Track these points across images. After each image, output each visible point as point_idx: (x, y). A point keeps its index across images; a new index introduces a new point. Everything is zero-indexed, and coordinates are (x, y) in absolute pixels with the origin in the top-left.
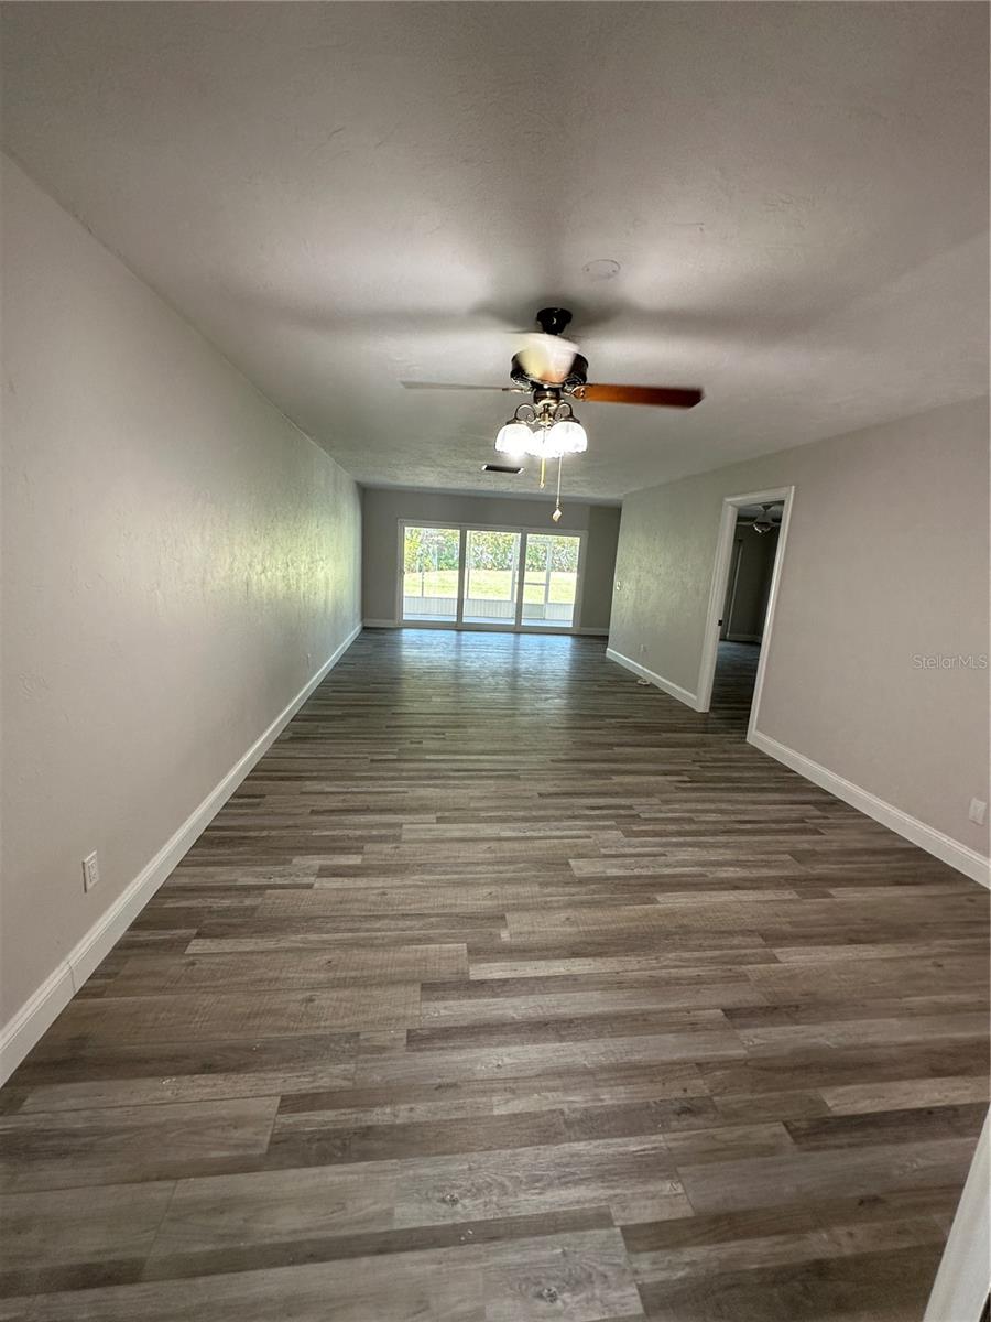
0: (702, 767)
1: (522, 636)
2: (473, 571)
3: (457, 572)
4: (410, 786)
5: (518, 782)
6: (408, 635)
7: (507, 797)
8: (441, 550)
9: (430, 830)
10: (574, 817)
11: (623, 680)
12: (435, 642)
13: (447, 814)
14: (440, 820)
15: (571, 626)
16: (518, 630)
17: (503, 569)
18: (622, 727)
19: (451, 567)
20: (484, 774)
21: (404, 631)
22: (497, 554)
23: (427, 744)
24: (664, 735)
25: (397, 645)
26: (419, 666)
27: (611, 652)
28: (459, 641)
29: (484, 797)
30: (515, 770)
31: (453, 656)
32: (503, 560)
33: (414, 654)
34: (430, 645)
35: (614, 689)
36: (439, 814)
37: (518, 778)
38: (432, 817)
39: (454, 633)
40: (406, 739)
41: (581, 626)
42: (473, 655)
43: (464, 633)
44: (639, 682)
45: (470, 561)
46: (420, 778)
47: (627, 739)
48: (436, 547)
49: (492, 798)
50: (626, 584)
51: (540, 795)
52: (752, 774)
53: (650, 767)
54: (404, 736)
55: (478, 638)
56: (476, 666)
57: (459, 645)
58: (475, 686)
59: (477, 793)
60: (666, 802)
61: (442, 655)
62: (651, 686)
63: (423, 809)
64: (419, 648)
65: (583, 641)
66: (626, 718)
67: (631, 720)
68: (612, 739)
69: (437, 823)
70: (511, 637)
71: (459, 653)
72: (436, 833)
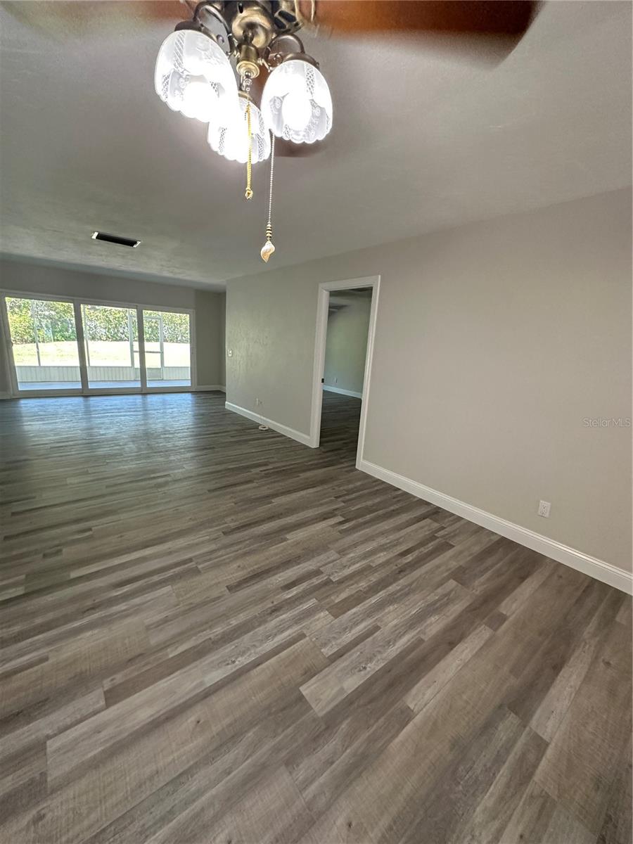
0: (344, 502)
1: (149, 396)
2: (89, 341)
3: (75, 343)
4: (49, 643)
5: (197, 579)
6: (26, 406)
7: (193, 608)
8: (54, 325)
9: (98, 731)
10: (276, 610)
11: (247, 429)
12: (60, 411)
13: (119, 678)
14: (112, 697)
15: (190, 385)
16: (144, 392)
17: (116, 340)
18: (267, 475)
19: (68, 339)
20: (156, 578)
21: (22, 402)
22: (109, 329)
23: (68, 553)
24: (303, 475)
25: (15, 419)
26: (45, 440)
27: (229, 405)
28: (87, 407)
29: (166, 621)
30: (190, 560)
31: (84, 425)
32: (115, 333)
33: (38, 427)
34: (55, 415)
35: (245, 438)
36: (107, 684)
37: (196, 572)
38: (95, 698)
39: (81, 399)
40: (36, 552)
41: (199, 384)
42: (106, 420)
43: (92, 398)
44: (260, 428)
45: (86, 335)
46: (67, 619)
47: (278, 486)
48: (49, 321)
49: (176, 616)
50: (236, 352)
51: (230, 588)
52: (378, 500)
53: (310, 513)
54: (32, 548)
55: (107, 403)
56: (111, 432)
57: (88, 411)
58: (115, 455)
59: (152, 617)
60: (342, 552)
61: (70, 424)
62: (270, 430)
63: (80, 682)
64: (42, 420)
65: (203, 396)
66: (266, 464)
67: (270, 467)
68: (265, 491)
69: (108, 705)
70: (139, 398)
71: (89, 419)
72: (110, 731)
